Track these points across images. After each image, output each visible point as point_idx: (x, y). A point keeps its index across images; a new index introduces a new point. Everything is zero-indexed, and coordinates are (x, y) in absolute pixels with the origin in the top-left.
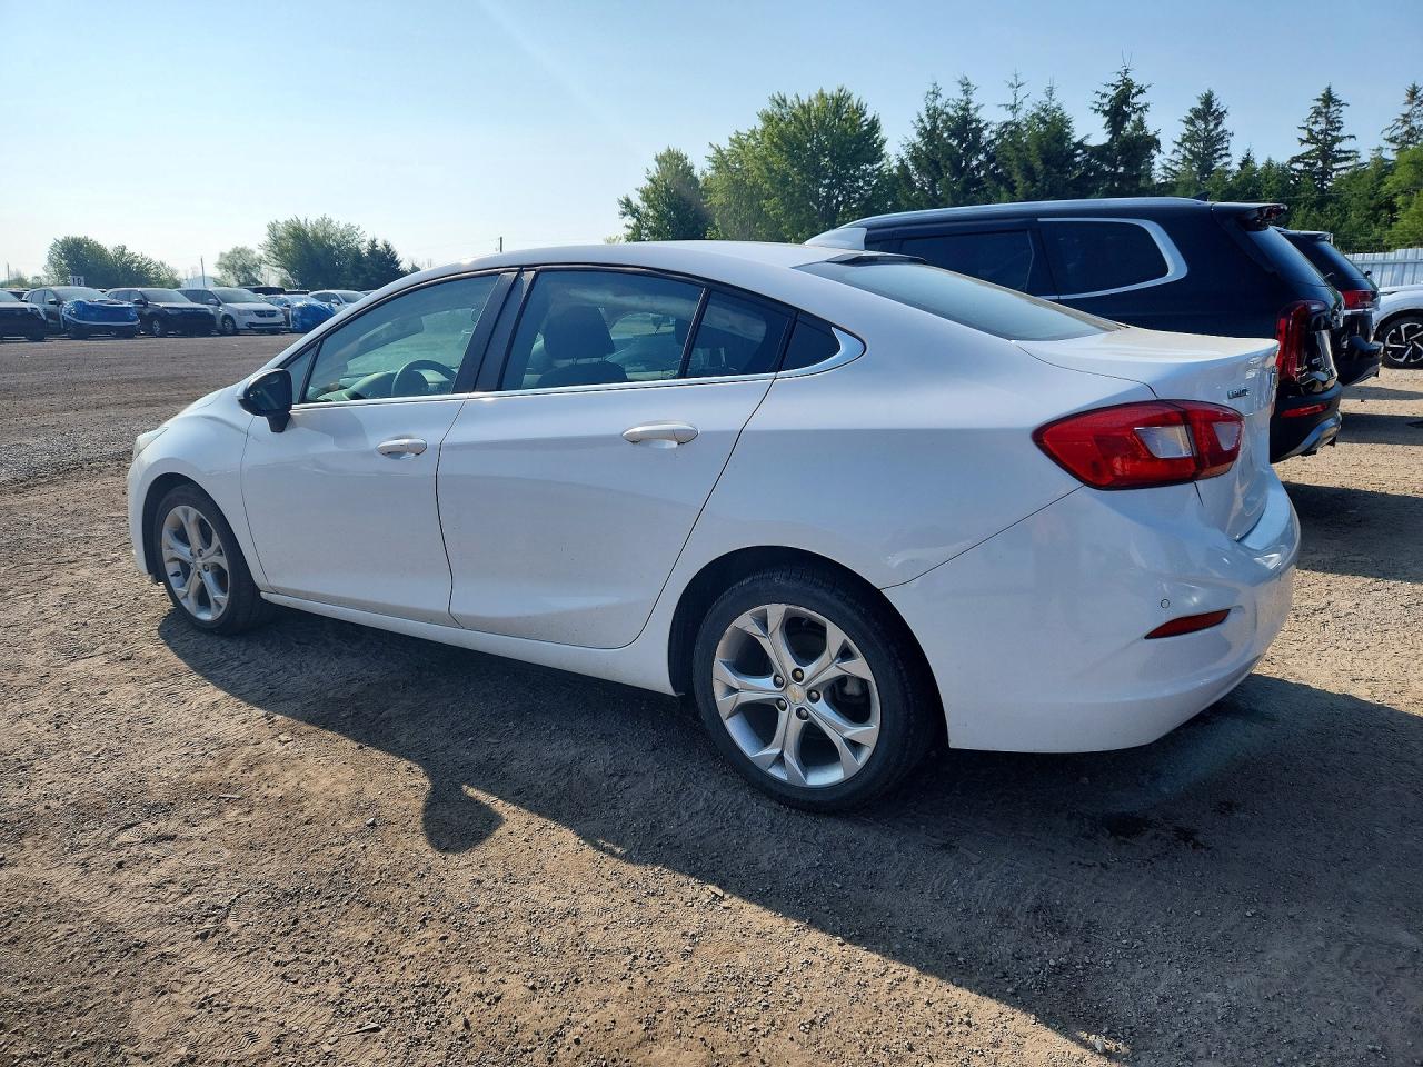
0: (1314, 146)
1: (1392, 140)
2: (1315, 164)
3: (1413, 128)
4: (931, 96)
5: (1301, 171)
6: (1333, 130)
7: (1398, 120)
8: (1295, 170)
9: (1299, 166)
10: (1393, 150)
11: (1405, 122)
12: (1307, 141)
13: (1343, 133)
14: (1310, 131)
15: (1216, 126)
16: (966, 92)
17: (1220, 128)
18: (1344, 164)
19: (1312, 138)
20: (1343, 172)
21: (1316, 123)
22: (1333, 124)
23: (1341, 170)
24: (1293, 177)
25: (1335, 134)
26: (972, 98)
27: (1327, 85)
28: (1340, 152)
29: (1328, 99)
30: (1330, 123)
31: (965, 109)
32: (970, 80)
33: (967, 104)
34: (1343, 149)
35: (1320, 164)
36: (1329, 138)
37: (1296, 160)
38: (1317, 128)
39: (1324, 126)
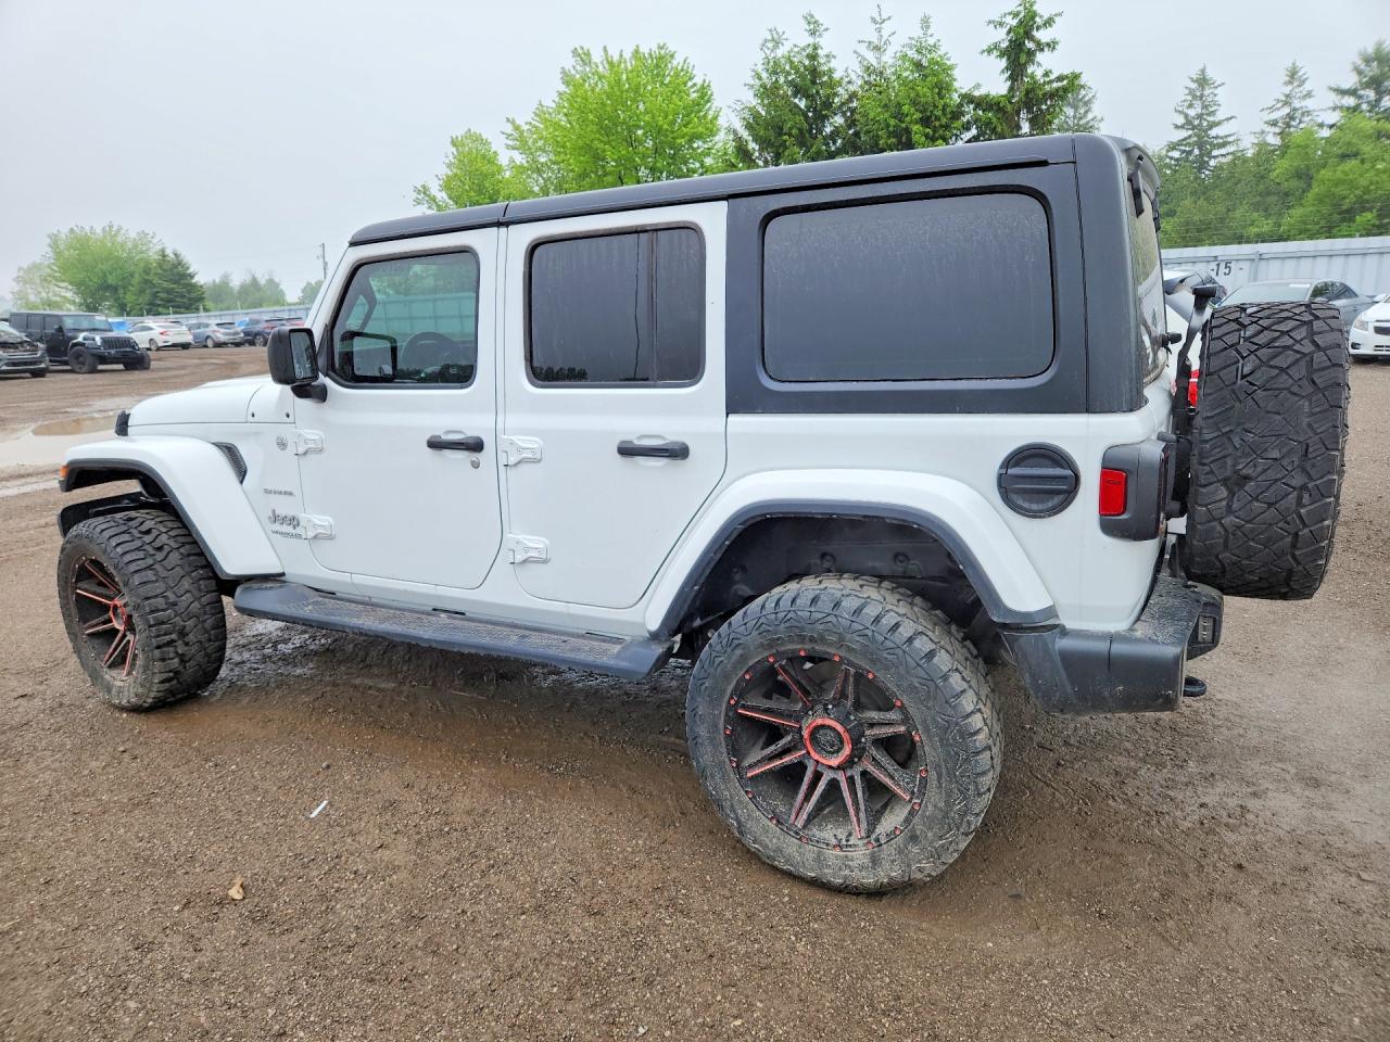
0: (1190, 132)
1: (1274, 123)
2: (1190, 153)
3: (1295, 110)
4: (770, 45)
5: (1177, 160)
6: (1209, 115)
7: (1278, 101)
8: (1171, 158)
9: (1176, 154)
10: (1275, 134)
11: (1286, 103)
12: (1182, 127)
13: (1220, 116)
14: (1186, 116)
15: (1086, 112)
16: (813, 33)
17: (1090, 116)
18: (1223, 151)
19: (1188, 124)
20: (1224, 160)
21: (1190, 106)
22: (1208, 108)
23: (1219, 158)
24: (1169, 166)
25: (1211, 119)
26: (822, 41)
27: (1201, 67)
28: (1217, 137)
29: (1203, 81)
30: (1205, 107)
31: (813, 57)
32: (817, 17)
33: (815, 48)
34: (1221, 134)
35: (1196, 152)
36: (1205, 124)
37: (1172, 147)
38: (1192, 113)
39: (1199, 110)
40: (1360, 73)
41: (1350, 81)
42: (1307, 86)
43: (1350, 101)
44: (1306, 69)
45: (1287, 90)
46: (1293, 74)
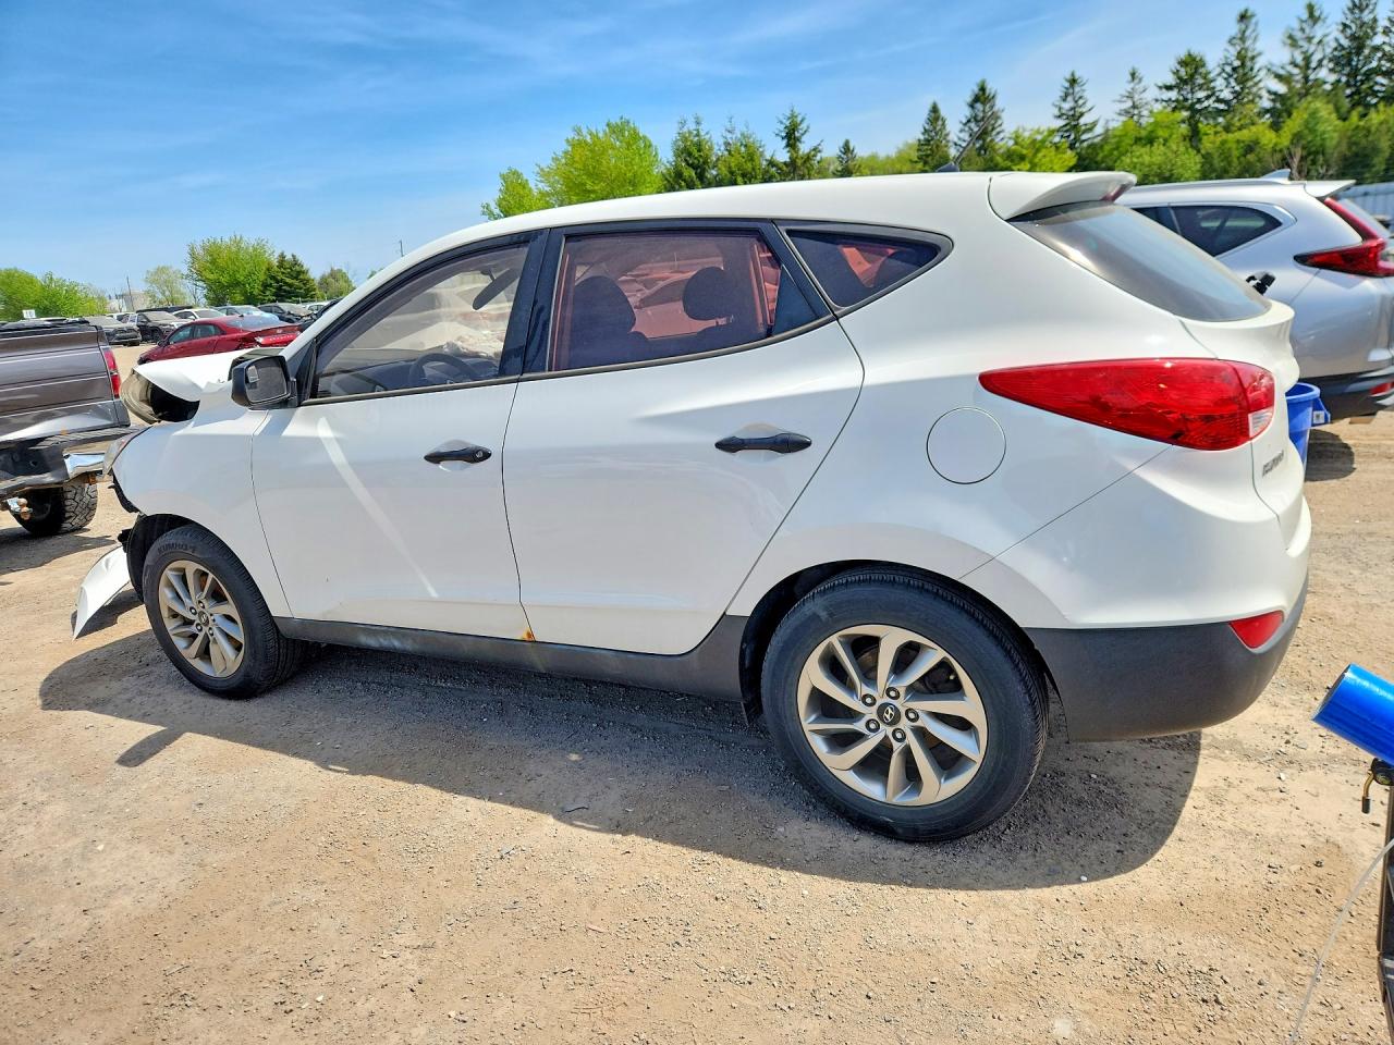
40: (1176, 73)
41: (1171, 80)
42: (1143, 84)
43: (1173, 95)
44: (1141, 72)
45: (1129, 87)
46: (1133, 75)
